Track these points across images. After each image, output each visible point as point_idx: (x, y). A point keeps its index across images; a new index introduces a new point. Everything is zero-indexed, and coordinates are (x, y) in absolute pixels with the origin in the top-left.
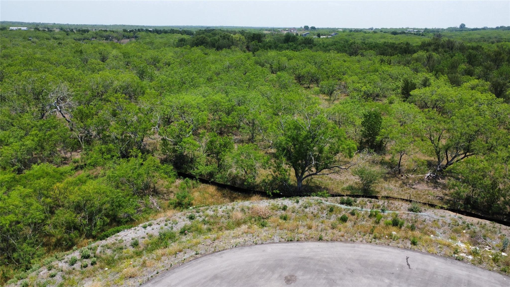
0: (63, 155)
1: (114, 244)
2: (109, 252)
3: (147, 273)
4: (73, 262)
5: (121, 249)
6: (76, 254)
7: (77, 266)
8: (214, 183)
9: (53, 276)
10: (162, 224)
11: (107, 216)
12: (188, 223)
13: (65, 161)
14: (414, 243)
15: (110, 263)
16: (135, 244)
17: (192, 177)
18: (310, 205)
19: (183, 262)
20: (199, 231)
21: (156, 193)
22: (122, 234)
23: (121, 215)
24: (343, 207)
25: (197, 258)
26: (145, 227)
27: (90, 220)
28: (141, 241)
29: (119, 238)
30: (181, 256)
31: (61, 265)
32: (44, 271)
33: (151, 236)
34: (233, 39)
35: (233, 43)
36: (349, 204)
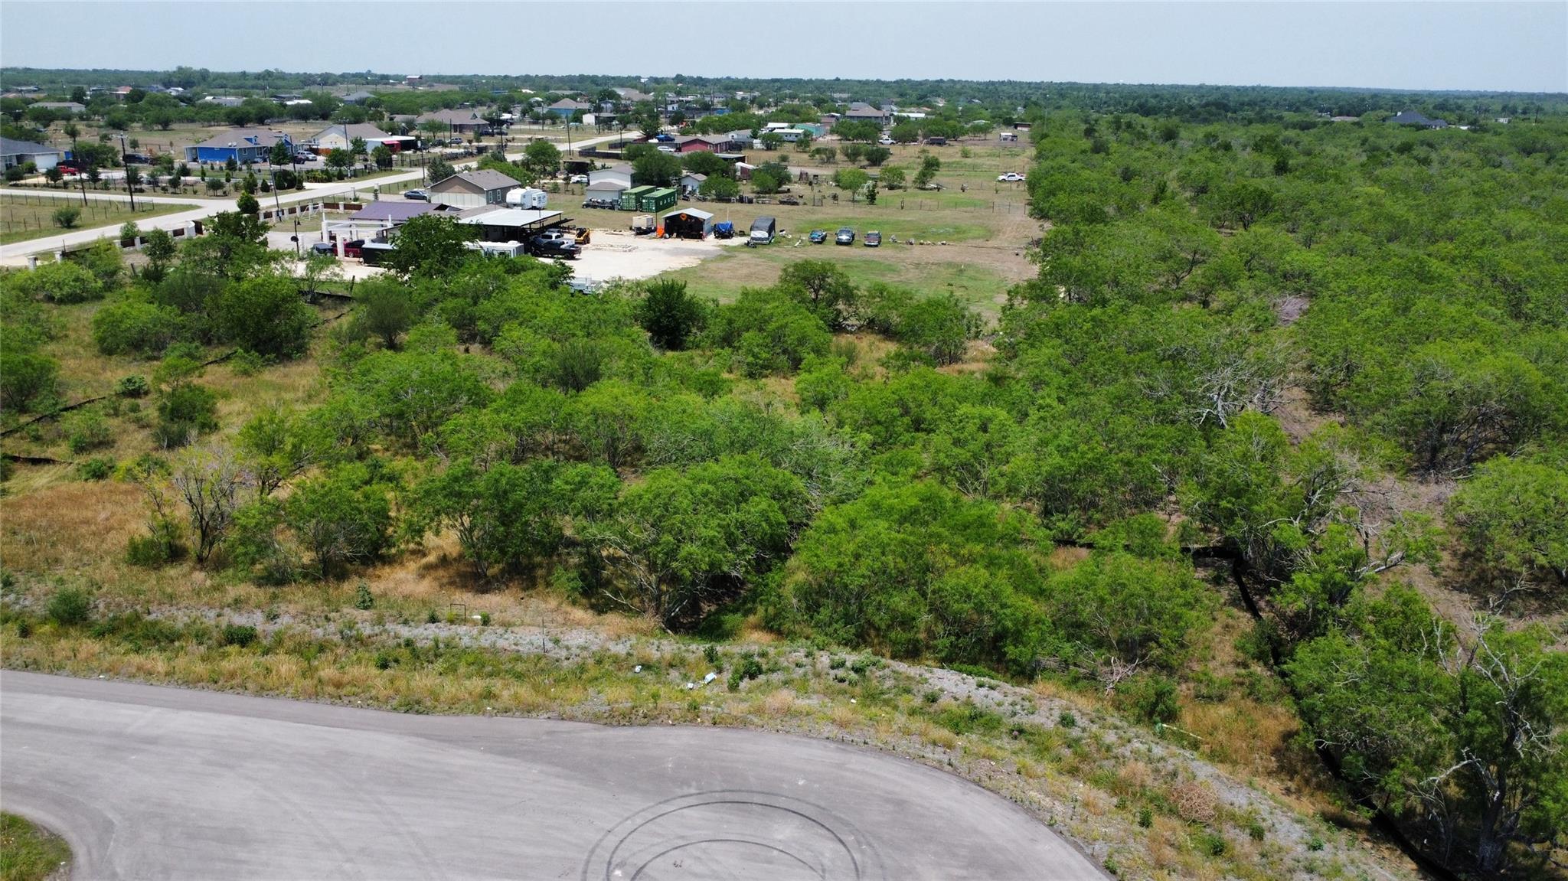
1: (909, 678)
2: (889, 684)
4: (839, 665)
5: (908, 691)
7: (835, 673)
9: (798, 665)
10: (1010, 699)
12: (1050, 726)
16: (932, 699)
17: (1281, 671)
19: (923, 760)
25: (940, 769)
26: (980, 686)
28: (944, 701)
29: (927, 675)
32: (800, 655)
33: (969, 703)
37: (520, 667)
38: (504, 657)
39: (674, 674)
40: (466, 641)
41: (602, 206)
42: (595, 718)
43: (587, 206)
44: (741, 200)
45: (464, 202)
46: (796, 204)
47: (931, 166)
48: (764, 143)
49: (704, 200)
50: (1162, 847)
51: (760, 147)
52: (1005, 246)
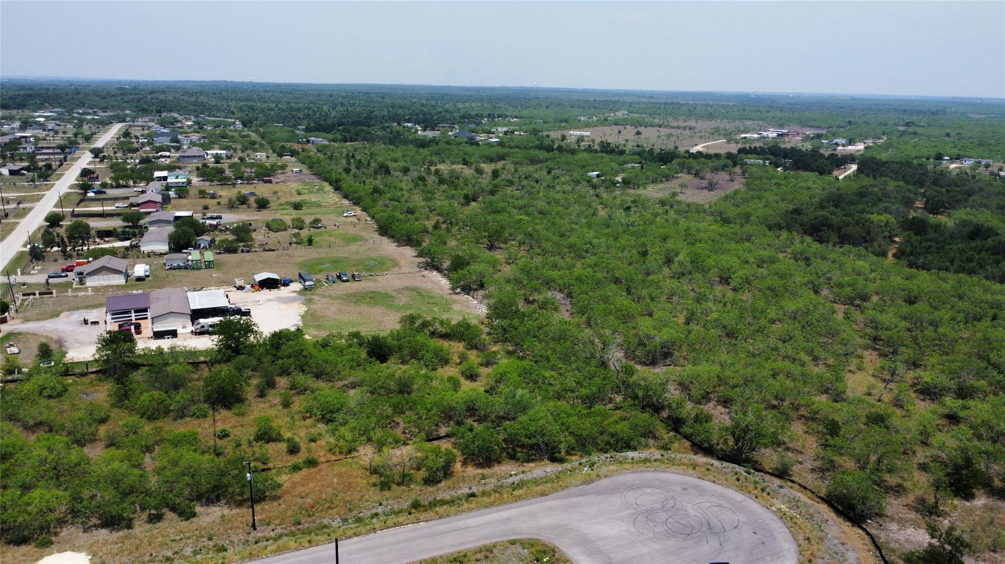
0: (610, 395)
1: (624, 456)
2: (621, 459)
3: (632, 470)
4: (607, 458)
5: (627, 459)
6: (609, 455)
7: (608, 460)
8: (691, 441)
9: (599, 461)
10: (648, 454)
11: (625, 443)
12: (660, 457)
13: (611, 400)
14: (756, 497)
15: (621, 462)
16: (633, 459)
17: (680, 433)
18: (728, 467)
19: (648, 471)
20: (663, 462)
21: (655, 437)
22: (628, 453)
23: (632, 443)
24: (745, 474)
25: (654, 472)
26: (639, 453)
27: (617, 442)
28: (636, 459)
29: (627, 455)
30: (649, 469)
31: (603, 457)
32: (596, 458)
33: (641, 458)
34: (872, 226)
35: (868, 233)
36: (749, 473)
37: (545, 480)
38: (538, 479)
39: (577, 471)
40: (525, 479)
42: (582, 484)
43: (170, 269)
44: (242, 251)
45: (109, 280)
46: (274, 250)
47: (297, 206)
48: (176, 194)
49: (219, 253)
50: (701, 472)
51: (174, 196)
52: (411, 271)
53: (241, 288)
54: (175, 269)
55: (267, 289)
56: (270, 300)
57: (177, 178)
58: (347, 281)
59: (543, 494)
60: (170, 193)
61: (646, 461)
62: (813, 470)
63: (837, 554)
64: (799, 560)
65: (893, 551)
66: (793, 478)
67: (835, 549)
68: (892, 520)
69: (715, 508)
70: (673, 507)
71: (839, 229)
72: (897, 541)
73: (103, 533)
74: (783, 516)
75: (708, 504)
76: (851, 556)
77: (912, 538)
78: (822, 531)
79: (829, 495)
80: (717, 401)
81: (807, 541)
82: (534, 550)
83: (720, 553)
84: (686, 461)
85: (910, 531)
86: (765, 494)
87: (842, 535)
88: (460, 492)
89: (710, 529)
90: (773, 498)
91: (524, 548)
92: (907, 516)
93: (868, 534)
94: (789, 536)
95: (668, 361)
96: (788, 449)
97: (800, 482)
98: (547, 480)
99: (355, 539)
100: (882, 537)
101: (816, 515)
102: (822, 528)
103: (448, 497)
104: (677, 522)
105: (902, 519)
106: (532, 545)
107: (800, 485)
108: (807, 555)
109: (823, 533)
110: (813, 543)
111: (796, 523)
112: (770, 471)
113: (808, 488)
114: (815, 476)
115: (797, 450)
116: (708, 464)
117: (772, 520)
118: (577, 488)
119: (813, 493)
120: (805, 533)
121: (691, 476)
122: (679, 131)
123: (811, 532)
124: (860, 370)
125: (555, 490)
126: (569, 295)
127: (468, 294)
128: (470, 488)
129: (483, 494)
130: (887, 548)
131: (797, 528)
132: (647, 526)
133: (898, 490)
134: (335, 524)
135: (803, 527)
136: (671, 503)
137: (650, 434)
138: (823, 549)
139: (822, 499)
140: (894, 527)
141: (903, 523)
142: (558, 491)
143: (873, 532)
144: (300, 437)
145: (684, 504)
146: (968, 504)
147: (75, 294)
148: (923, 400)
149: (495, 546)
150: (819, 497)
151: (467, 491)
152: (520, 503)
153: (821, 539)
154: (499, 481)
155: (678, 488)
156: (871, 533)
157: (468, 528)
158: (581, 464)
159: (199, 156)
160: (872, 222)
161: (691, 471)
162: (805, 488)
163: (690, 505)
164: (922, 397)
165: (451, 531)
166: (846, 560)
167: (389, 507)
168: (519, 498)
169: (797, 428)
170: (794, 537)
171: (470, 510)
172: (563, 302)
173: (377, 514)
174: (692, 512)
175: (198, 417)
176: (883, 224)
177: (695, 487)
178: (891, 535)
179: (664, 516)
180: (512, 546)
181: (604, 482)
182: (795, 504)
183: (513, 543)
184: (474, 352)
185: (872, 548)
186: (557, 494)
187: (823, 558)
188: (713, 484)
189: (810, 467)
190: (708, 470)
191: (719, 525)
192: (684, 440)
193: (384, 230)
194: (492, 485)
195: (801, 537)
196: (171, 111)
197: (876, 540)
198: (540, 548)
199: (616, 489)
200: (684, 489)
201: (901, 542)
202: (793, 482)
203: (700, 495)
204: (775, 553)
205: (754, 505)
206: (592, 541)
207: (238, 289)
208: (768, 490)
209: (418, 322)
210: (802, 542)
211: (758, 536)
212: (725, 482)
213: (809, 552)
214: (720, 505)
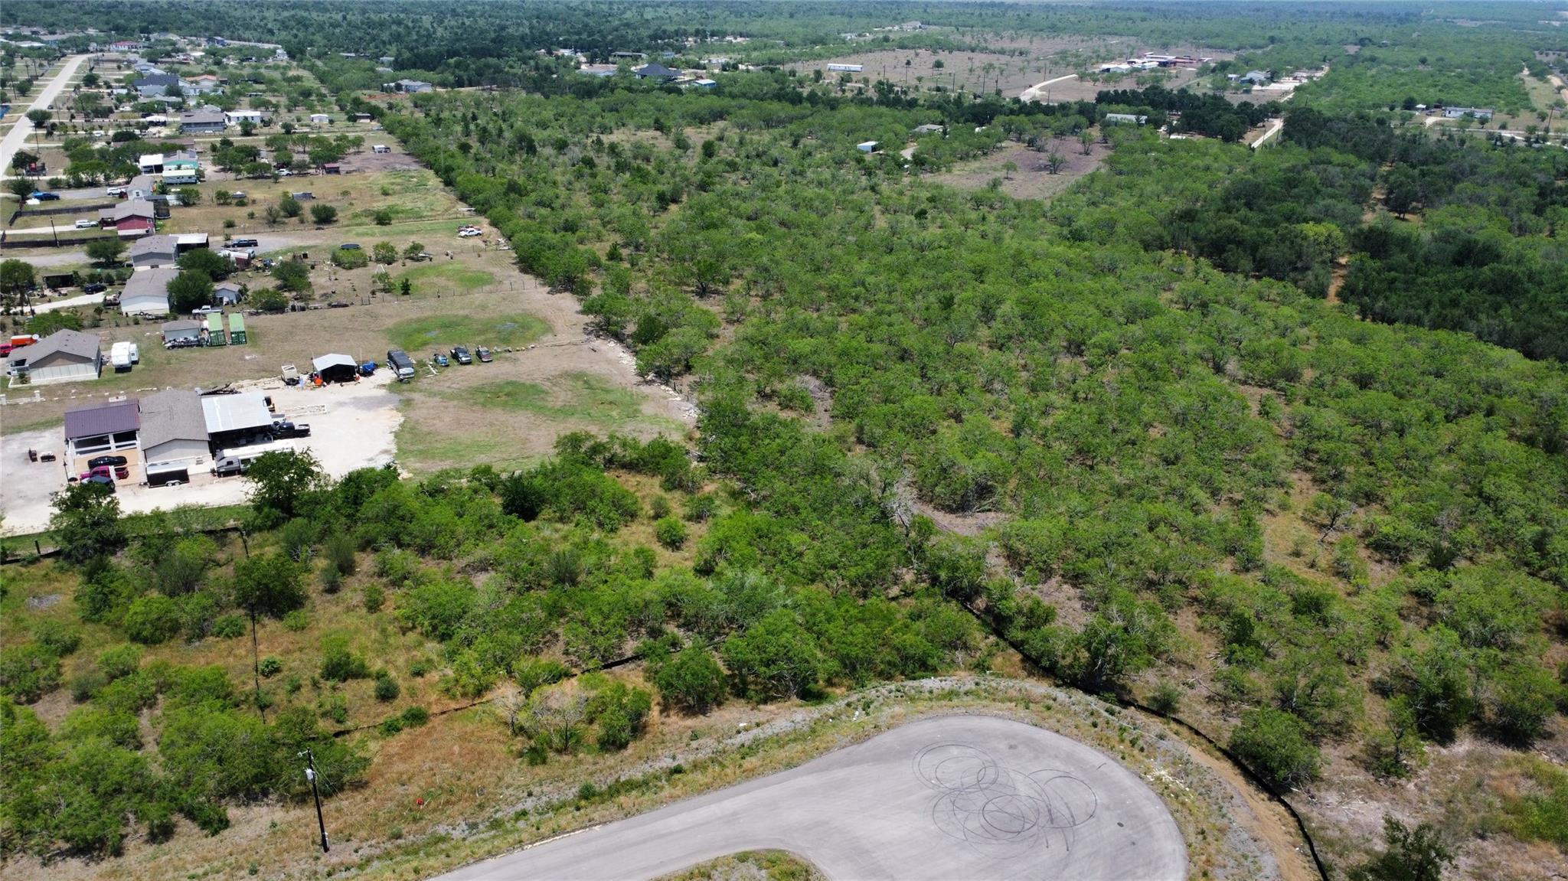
0: (894, 570)
1: (917, 687)
2: (913, 692)
3: (930, 713)
4: (890, 691)
5: (921, 692)
6: (893, 687)
7: (892, 695)
8: (1021, 652)
9: (878, 697)
10: (955, 683)
11: (920, 661)
12: (974, 687)
13: (896, 580)
14: (1123, 758)
15: (912, 699)
16: (931, 692)
17: (1005, 639)
18: (1080, 701)
19: (956, 715)
20: (979, 697)
21: (966, 647)
22: (924, 681)
23: (931, 662)
24: (1106, 713)
25: (965, 715)
26: (942, 681)
27: (907, 661)
28: (935, 691)
30: (956, 710)
32: (874, 691)
33: (943, 689)
34: (1305, 244)
35: (1300, 257)
36: (1112, 713)
37: (792, 737)
38: (782, 735)
39: (844, 718)
40: (762, 736)
41: (188, 344)
42: (852, 744)
43: (173, 347)
44: (293, 309)
45: (69, 373)
46: (346, 306)
47: (382, 219)
48: (178, 199)
49: (257, 314)
50: (1038, 713)
51: (176, 202)
52: (574, 340)
53: (292, 382)
54: (181, 347)
55: (337, 381)
56: (341, 404)
57: (179, 168)
58: (469, 363)
59: (789, 765)
60: (168, 197)
61: (951, 694)
62: (1210, 699)
63: (1245, 857)
64: (1188, 871)
65: (1330, 843)
66: (1180, 716)
67: (1243, 849)
68: (1330, 785)
69: (1058, 780)
70: (994, 782)
71: (1254, 249)
72: (1336, 824)
73: (75, 864)
74: (1164, 791)
75: (1051, 774)
76: (1268, 862)
77: (1359, 817)
78: (1223, 816)
79: (1234, 746)
80: (1063, 576)
81: (1200, 837)
82: (776, 870)
83: (1066, 866)
84: (1014, 693)
85: (1357, 804)
86: (1136, 752)
87: (1255, 823)
88: (657, 765)
89: (1052, 820)
90: (1148, 757)
91: (760, 868)
92: (1353, 777)
93: (1294, 814)
94: (1172, 826)
95: (986, 504)
96: (1171, 662)
97: (1190, 721)
98: (797, 737)
99: (490, 862)
100: (1314, 816)
101: (1215, 788)
102: (1224, 811)
103: (639, 776)
104: (1001, 810)
105: (1344, 782)
106: (773, 862)
107: (1191, 728)
108: (1200, 864)
109: (1226, 821)
110: (1210, 839)
111: (1183, 804)
112: (1145, 704)
113: (1203, 732)
114: (1213, 709)
115: (1186, 663)
116: (1049, 697)
117: (1148, 798)
118: (843, 751)
119: (1211, 742)
120: (1197, 821)
121: (1021, 720)
122: (1004, 59)
123: (1207, 817)
124: (1284, 509)
125: (808, 756)
126: (830, 382)
127: (667, 384)
128: (674, 758)
129: (695, 766)
130: (1322, 839)
131: (1186, 812)
132: (953, 819)
133: (1340, 732)
134: (457, 834)
135: (1195, 811)
136: (991, 774)
137: (958, 643)
138: (1225, 849)
139: (1224, 752)
140: (1332, 798)
141: (1345, 789)
142: (812, 757)
143: (1301, 809)
144: (397, 668)
145: (1012, 774)
146: (1444, 751)
147: (12, 401)
148: (1380, 562)
149: (714, 867)
150: (1220, 749)
151: (668, 763)
152: (754, 783)
153: (1221, 831)
154: (719, 742)
155: (1002, 746)
156: (1298, 811)
157: (671, 833)
158: (849, 705)
159: (216, 124)
160: (1305, 238)
161: (1021, 712)
162: (1197, 733)
163: (1020, 777)
164: (1378, 556)
165: (645, 841)
166: (1259, 870)
167: (544, 799)
168: (750, 774)
169: (1186, 621)
170: (1179, 828)
171: (673, 798)
172: (820, 394)
173: (524, 813)
174: (1023, 790)
175: (227, 636)
176: (1322, 239)
177: (1030, 743)
178: (1328, 813)
179: (979, 799)
180: (741, 865)
181: (886, 739)
182: (1182, 767)
183: (743, 858)
184: (678, 494)
185: (1300, 840)
186: (813, 763)
187: (1225, 867)
188: (1056, 735)
189: (1205, 693)
190: (1049, 708)
191: (1065, 811)
192: (1012, 651)
193: (528, 264)
194: (709, 750)
195: (1191, 829)
196: (166, 30)
197: (1306, 823)
198: (785, 867)
199: (904, 752)
200: (1011, 747)
201: (1343, 826)
202: (1179, 722)
203: (1036, 758)
204: (1150, 862)
205: (1118, 773)
206: (867, 851)
207: (288, 384)
208: (1141, 743)
209: (586, 446)
210: (1192, 839)
211: (1126, 831)
212: (1075, 731)
213: (1204, 858)
214: (1067, 776)
